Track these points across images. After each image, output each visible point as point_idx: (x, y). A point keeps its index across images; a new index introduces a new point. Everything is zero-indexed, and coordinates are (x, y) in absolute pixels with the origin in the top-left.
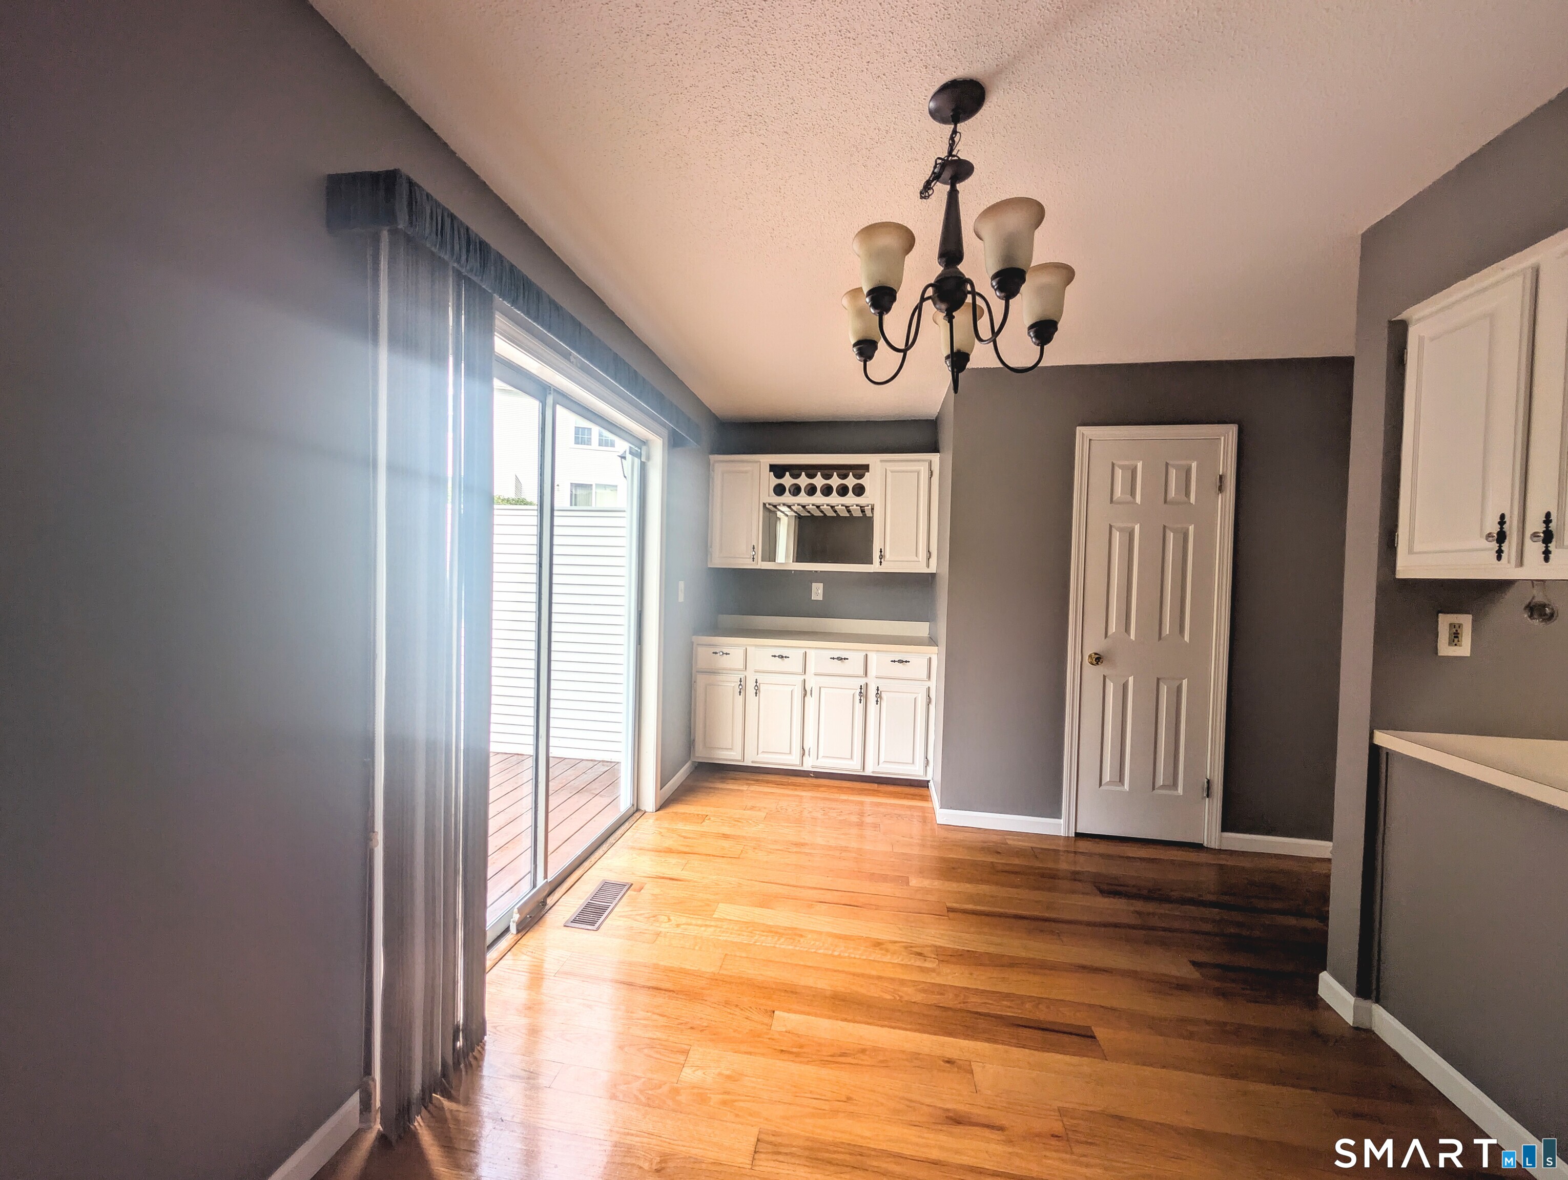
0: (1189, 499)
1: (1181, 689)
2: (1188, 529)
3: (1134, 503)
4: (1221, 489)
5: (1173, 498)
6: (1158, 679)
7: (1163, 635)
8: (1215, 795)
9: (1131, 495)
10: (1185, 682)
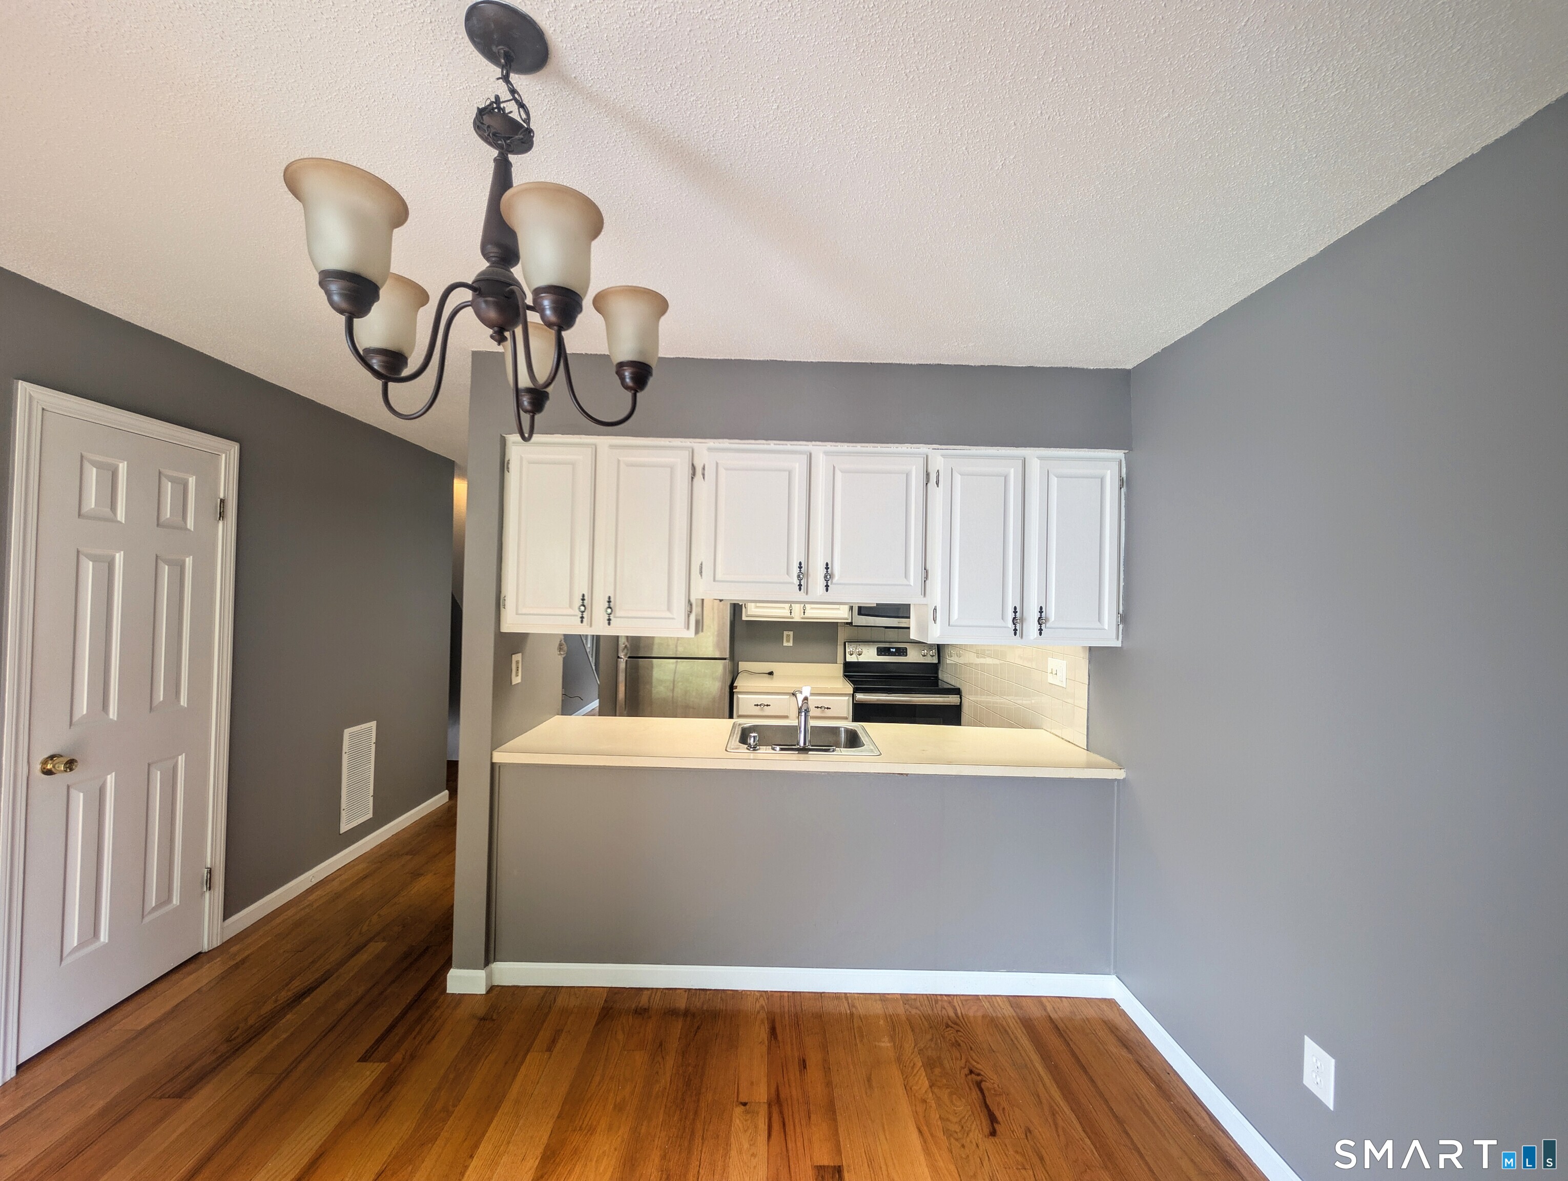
0: (185, 523)
1: (177, 768)
2: (184, 562)
3: (114, 520)
4: (222, 515)
5: (167, 519)
6: (149, 765)
7: (155, 703)
8: (217, 886)
9: (111, 509)
10: (181, 759)
